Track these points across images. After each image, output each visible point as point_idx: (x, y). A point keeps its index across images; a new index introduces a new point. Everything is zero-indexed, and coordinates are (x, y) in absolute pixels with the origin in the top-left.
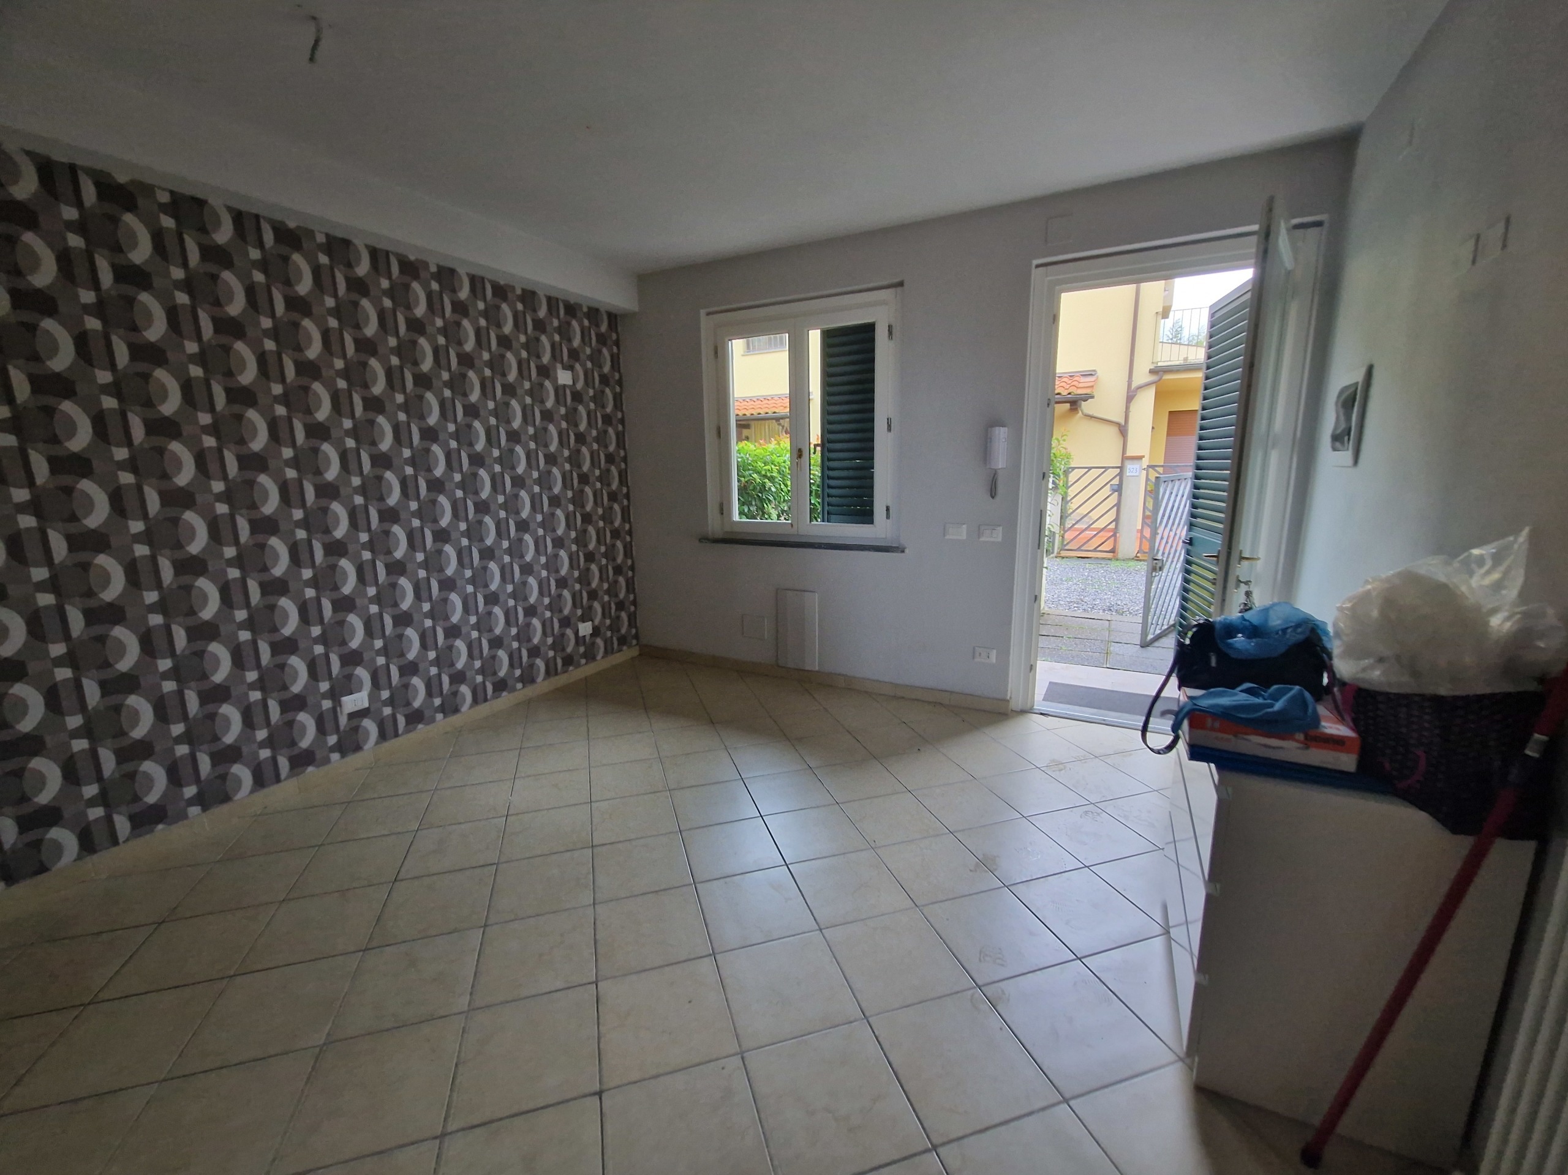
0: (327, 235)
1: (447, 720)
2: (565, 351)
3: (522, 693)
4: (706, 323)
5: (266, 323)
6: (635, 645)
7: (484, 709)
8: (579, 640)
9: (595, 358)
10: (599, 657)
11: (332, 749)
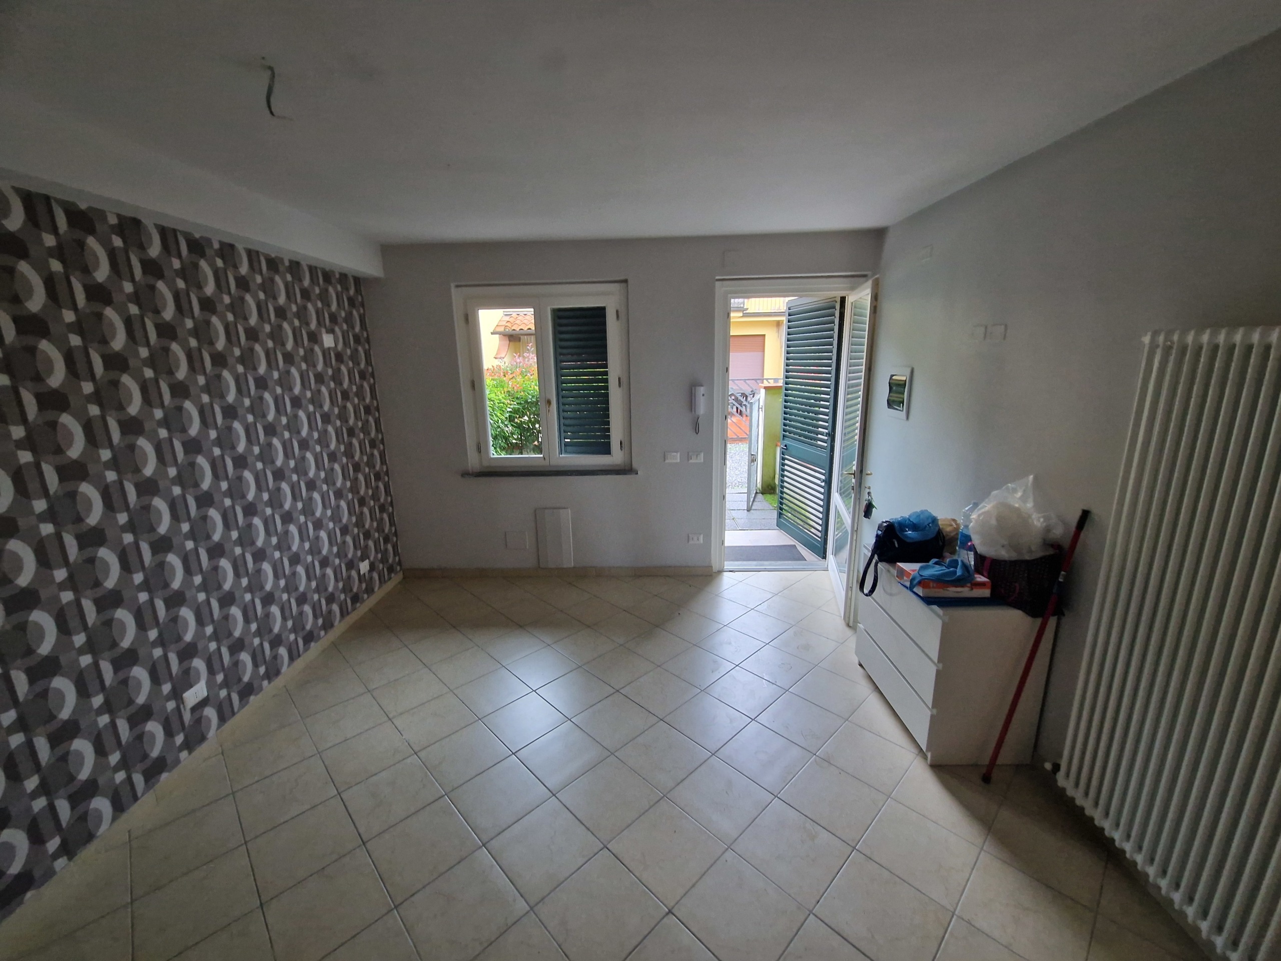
0: (119, 216)
1: (272, 684)
2: (327, 316)
3: (326, 639)
4: (457, 296)
5: (69, 316)
6: (400, 571)
7: (300, 663)
8: (361, 578)
9: (349, 319)
10: (376, 589)
11: (181, 749)
